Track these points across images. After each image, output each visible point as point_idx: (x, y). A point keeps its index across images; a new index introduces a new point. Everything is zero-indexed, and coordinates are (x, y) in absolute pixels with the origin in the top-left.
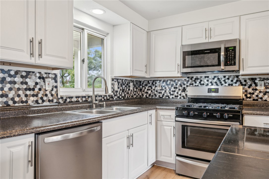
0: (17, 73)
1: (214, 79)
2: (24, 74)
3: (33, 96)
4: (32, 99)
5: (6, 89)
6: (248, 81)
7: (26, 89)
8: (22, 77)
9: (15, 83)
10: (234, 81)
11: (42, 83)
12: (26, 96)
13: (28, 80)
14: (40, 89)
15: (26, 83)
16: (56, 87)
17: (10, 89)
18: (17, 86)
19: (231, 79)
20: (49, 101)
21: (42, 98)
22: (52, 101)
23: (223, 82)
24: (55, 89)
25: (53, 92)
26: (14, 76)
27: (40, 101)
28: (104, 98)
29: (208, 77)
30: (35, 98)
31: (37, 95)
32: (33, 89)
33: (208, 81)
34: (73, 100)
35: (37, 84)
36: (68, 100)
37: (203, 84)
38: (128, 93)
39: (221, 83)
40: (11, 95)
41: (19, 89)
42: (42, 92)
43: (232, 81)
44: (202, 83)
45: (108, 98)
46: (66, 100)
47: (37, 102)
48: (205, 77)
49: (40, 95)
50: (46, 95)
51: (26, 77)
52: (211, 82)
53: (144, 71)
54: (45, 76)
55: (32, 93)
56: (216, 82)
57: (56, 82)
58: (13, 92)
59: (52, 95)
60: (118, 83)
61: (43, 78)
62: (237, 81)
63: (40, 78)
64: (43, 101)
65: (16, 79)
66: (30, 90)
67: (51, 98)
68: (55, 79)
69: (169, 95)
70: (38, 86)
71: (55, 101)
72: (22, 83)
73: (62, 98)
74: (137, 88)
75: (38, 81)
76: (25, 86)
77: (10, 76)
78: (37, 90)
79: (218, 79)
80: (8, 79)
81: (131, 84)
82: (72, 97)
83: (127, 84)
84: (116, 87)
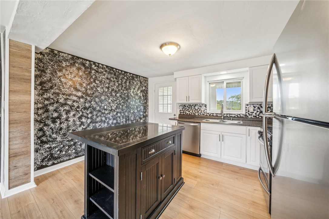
0: (192, 105)
2: (195, 105)
3: (197, 112)
5: (190, 110)
7: (195, 110)
8: (194, 106)
9: (192, 108)
11: (201, 108)
12: (195, 112)
13: (195, 107)
14: (199, 110)
15: (195, 108)
16: (206, 109)
17: (191, 110)
18: (192, 109)
20: (203, 114)
21: (200, 113)
22: (204, 114)
24: (205, 110)
25: (205, 111)
26: (192, 106)
27: (199, 114)
28: (237, 115)
30: (198, 113)
31: (198, 112)
32: (197, 110)
34: (214, 115)
35: (198, 108)
36: (211, 115)
40: (191, 112)
41: (193, 110)
42: (200, 111)
45: (242, 116)
46: (210, 115)
47: (198, 114)
49: (199, 112)
50: (202, 112)
51: (195, 106)
54: (201, 105)
55: (197, 111)
57: (206, 107)
58: (191, 111)
59: (204, 112)
60: (255, 107)
61: (201, 106)
63: (200, 106)
64: (201, 114)
65: (192, 107)
66: (196, 110)
67: (204, 113)
70: (199, 109)
71: (205, 114)
72: (194, 108)
73: (208, 114)
75: (199, 107)
76: (195, 109)
77: (191, 106)
78: (198, 110)
80: (190, 107)
82: (214, 114)
84: (251, 110)
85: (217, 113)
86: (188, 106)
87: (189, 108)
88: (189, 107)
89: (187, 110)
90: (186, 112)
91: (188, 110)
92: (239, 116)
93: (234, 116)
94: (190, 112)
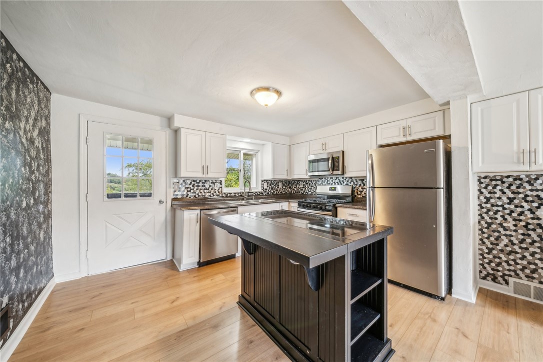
0: (200, 181)
1: (336, 180)
2: (204, 181)
3: (208, 192)
4: (207, 194)
5: (195, 189)
6: (358, 181)
7: (204, 189)
8: (203, 183)
9: (199, 186)
10: (349, 181)
11: (214, 186)
12: (205, 192)
13: (205, 184)
14: (212, 189)
15: (205, 186)
16: (221, 187)
17: (197, 189)
18: (200, 188)
19: (347, 180)
20: (217, 195)
21: (213, 194)
22: (219, 195)
23: (342, 183)
24: (220, 189)
25: (220, 191)
26: (199, 183)
27: (212, 195)
29: (332, 178)
30: (209, 194)
31: (210, 192)
32: (208, 189)
33: (332, 181)
34: (232, 195)
35: (210, 186)
36: (229, 195)
37: (329, 184)
38: (277, 190)
39: (340, 183)
40: (197, 193)
41: (201, 189)
42: (213, 191)
43: (348, 181)
44: (328, 182)
45: (259, 194)
46: (227, 195)
47: (210, 196)
48: (331, 178)
49: (212, 192)
50: (215, 192)
51: (204, 183)
52: (334, 182)
53: (286, 174)
54: (215, 182)
55: (207, 191)
56: (337, 182)
57: (221, 184)
58: (198, 191)
59: (219, 192)
60: (268, 183)
61: (214, 183)
62: (351, 181)
63: (212, 183)
64: (214, 195)
65: (200, 184)
66: (206, 189)
67: (218, 194)
68: (221, 183)
69: (308, 191)
70: (211, 188)
71: (221, 195)
72: (203, 186)
73: (225, 194)
74: (286, 186)
75: (211, 184)
76: (204, 188)
77: (197, 183)
78: (210, 189)
79: (339, 180)
80: (196, 184)
81: (280, 184)
83: (276, 184)
84: (265, 186)
85: (236, 192)
86: (191, 183)
87: (193, 186)
88: (194, 184)
89: (189, 189)
90: (189, 193)
91: (191, 189)
92: (256, 194)
93: (252, 194)
94: (195, 193)
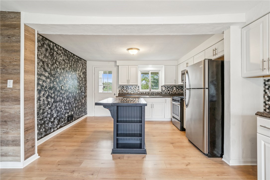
3: (133, 91)
11: (135, 89)
12: (131, 91)
14: (134, 90)
15: (131, 89)
20: (137, 93)
22: (138, 93)
24: (138, 90)
26: (129, 87)
28: (157, 93)
34: (144, 93)
36: (142, 93)
38: (172, 91)
40: (128, 91)
45: (159, 93)
47: (133, 93)
53: (174, 82)
54: (136, 87)
55: (132, 91)
57: (139, 88)
59: (137, 91)
60: (165, 88)
66: (132, 90)
73: (140, 92)
75: (134, 88)
80: (127, 88)
82: (144, 92)
86: (125, 87)
90: (125, 91)
